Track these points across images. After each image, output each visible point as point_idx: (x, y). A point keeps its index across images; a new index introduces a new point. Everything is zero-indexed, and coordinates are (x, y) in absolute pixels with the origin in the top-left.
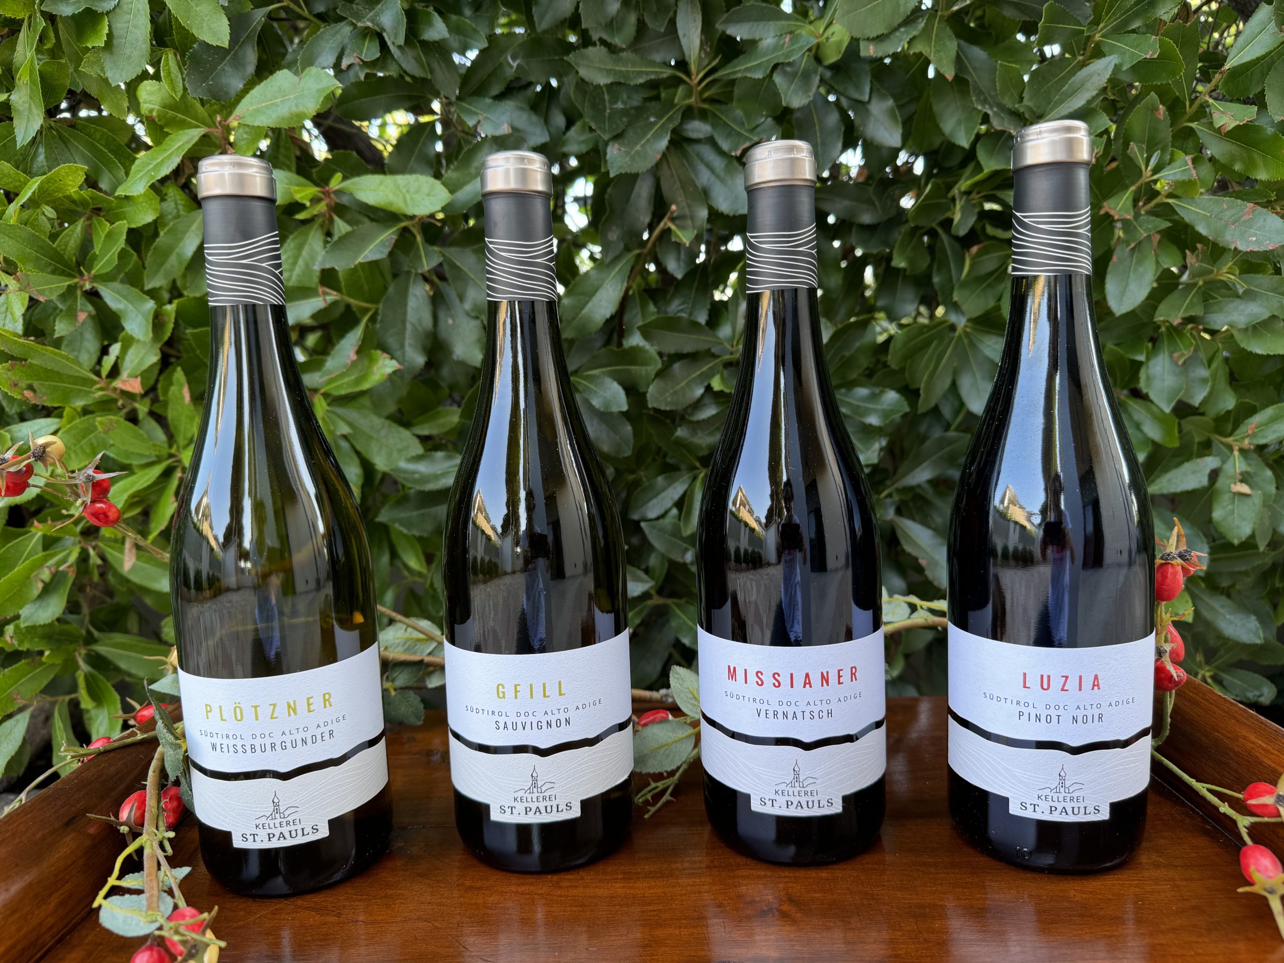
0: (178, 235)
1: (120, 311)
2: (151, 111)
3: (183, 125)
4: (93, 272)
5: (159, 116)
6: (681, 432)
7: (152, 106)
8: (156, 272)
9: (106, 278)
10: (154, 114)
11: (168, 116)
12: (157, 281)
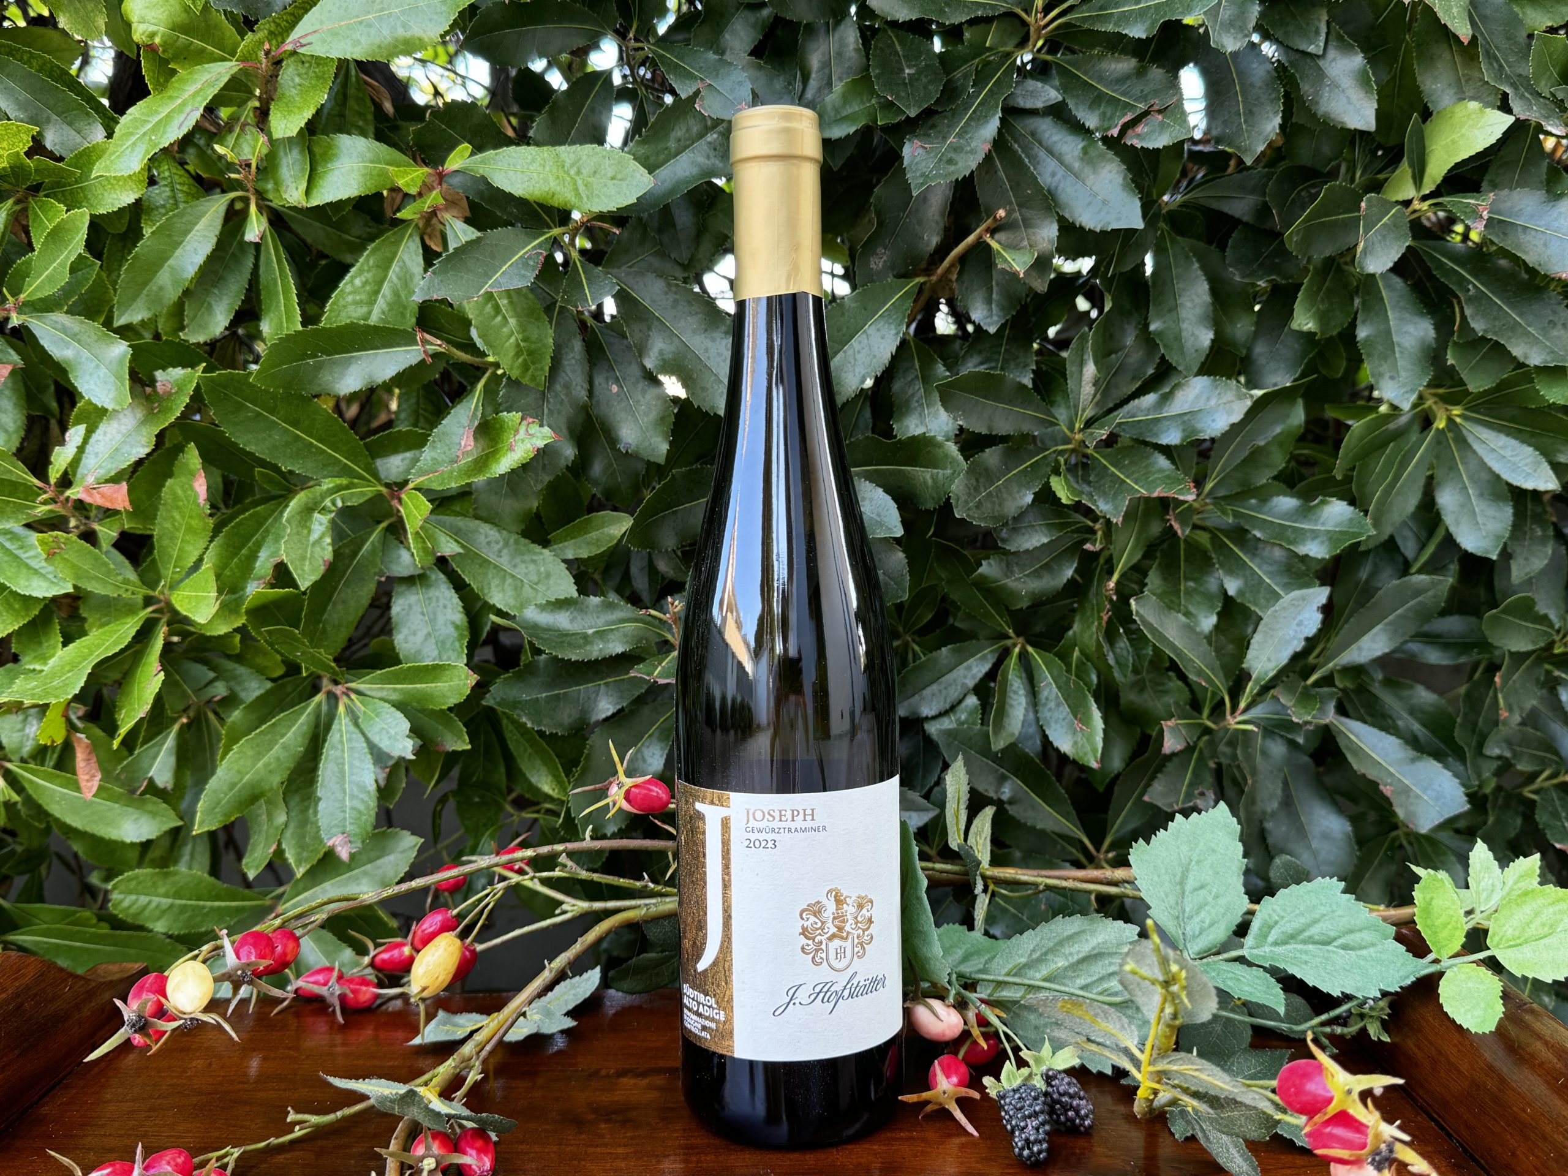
0: (173, 238)
1: (68, 362)
2: (152, 35)
3: (200, 58)
4: (22, 296)
5: (165, 44)
6: (988, 568)
7: (152, 28)
8: (134, 298)
10: (157, 40)
11: (179, 43)
12: (134, 315)
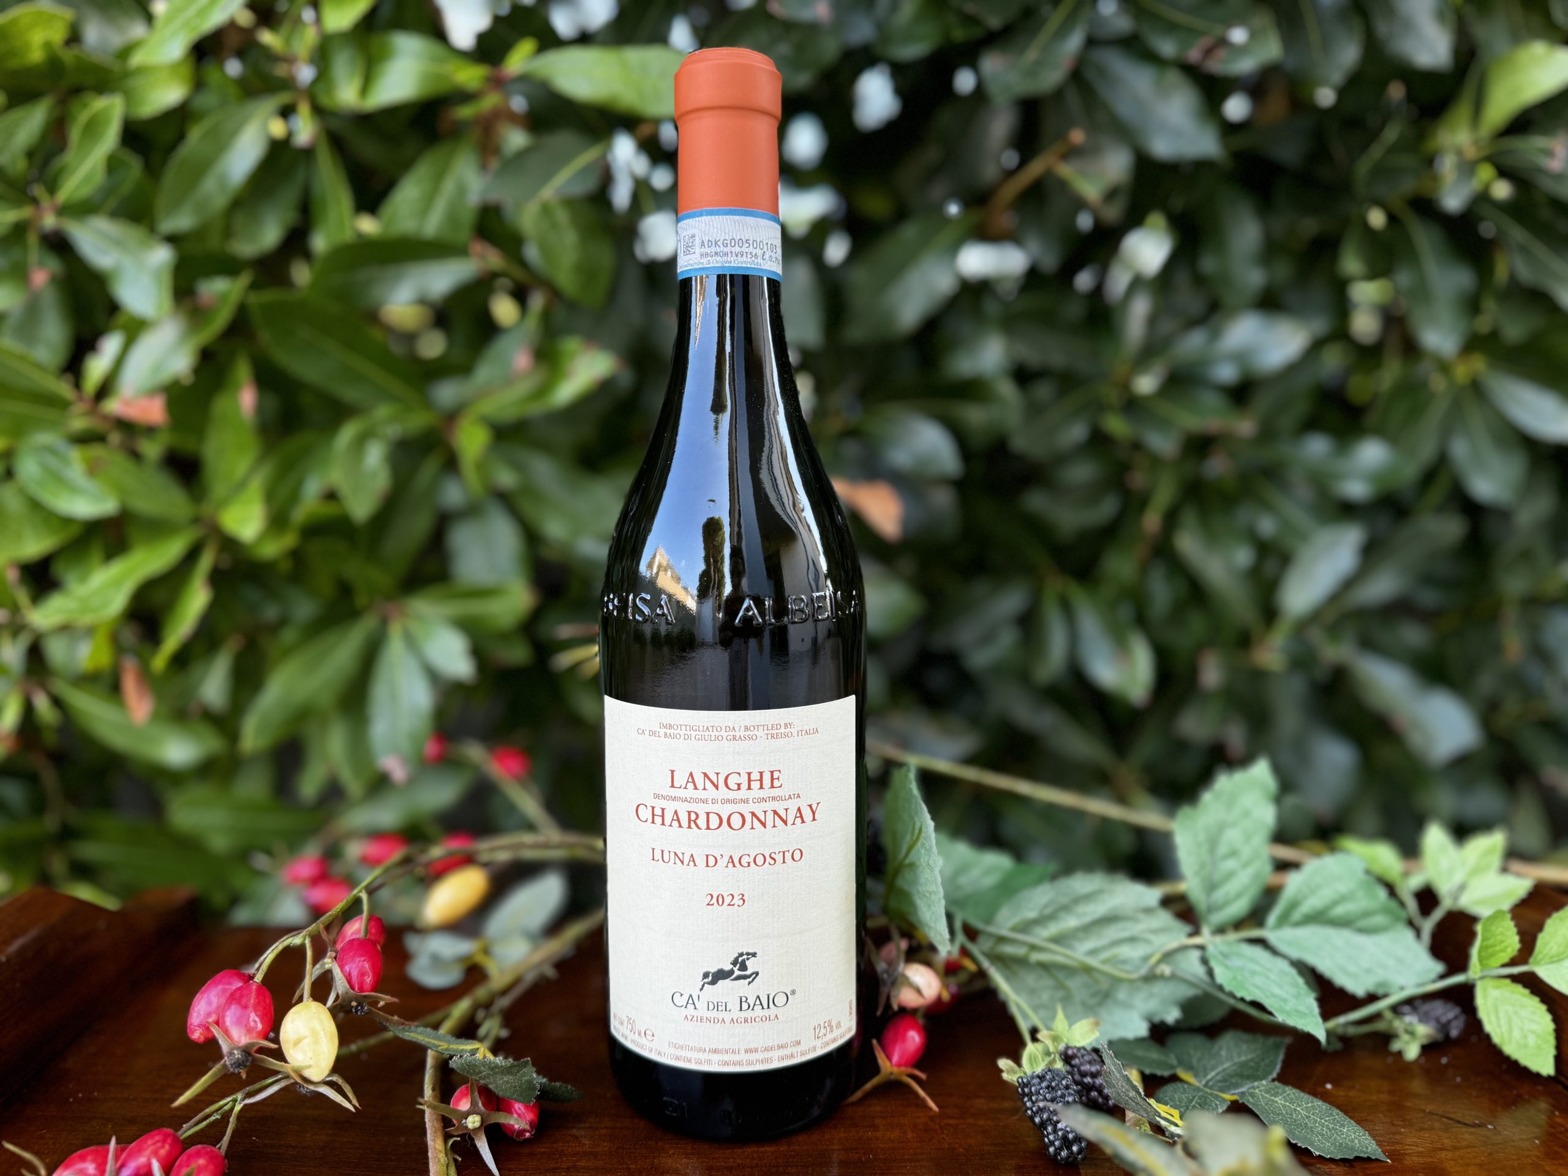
4: (59, 197)
9: (82, 209)
12: (182, 221)
